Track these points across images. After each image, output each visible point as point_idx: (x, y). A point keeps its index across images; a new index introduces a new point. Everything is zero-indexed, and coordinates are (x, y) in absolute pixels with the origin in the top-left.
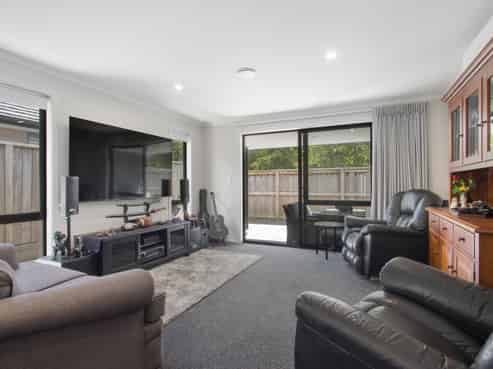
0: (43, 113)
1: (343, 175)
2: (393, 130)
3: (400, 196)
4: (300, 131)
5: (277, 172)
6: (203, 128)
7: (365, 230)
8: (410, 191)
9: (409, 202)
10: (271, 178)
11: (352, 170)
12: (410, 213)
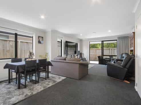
0: (62, 40)
1: (111, 50)
2: (121, 41)
3: (122, 54)
4: (102, 41)
5: (94, 49)
6: (81, 41)
7: (115, 60)
8: (124, 53)
9: (124, 55)
10: (92, 50)
11: (113, 49)
12: (124, 57)
